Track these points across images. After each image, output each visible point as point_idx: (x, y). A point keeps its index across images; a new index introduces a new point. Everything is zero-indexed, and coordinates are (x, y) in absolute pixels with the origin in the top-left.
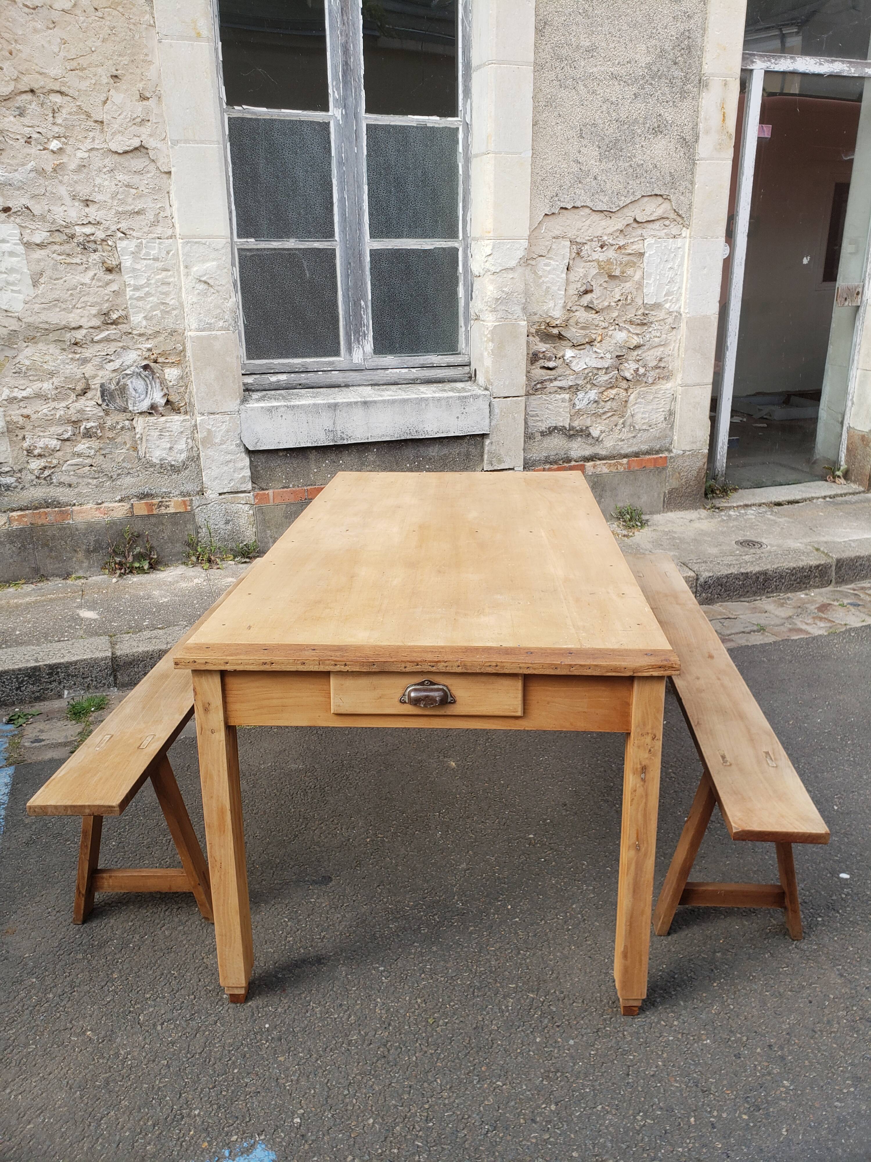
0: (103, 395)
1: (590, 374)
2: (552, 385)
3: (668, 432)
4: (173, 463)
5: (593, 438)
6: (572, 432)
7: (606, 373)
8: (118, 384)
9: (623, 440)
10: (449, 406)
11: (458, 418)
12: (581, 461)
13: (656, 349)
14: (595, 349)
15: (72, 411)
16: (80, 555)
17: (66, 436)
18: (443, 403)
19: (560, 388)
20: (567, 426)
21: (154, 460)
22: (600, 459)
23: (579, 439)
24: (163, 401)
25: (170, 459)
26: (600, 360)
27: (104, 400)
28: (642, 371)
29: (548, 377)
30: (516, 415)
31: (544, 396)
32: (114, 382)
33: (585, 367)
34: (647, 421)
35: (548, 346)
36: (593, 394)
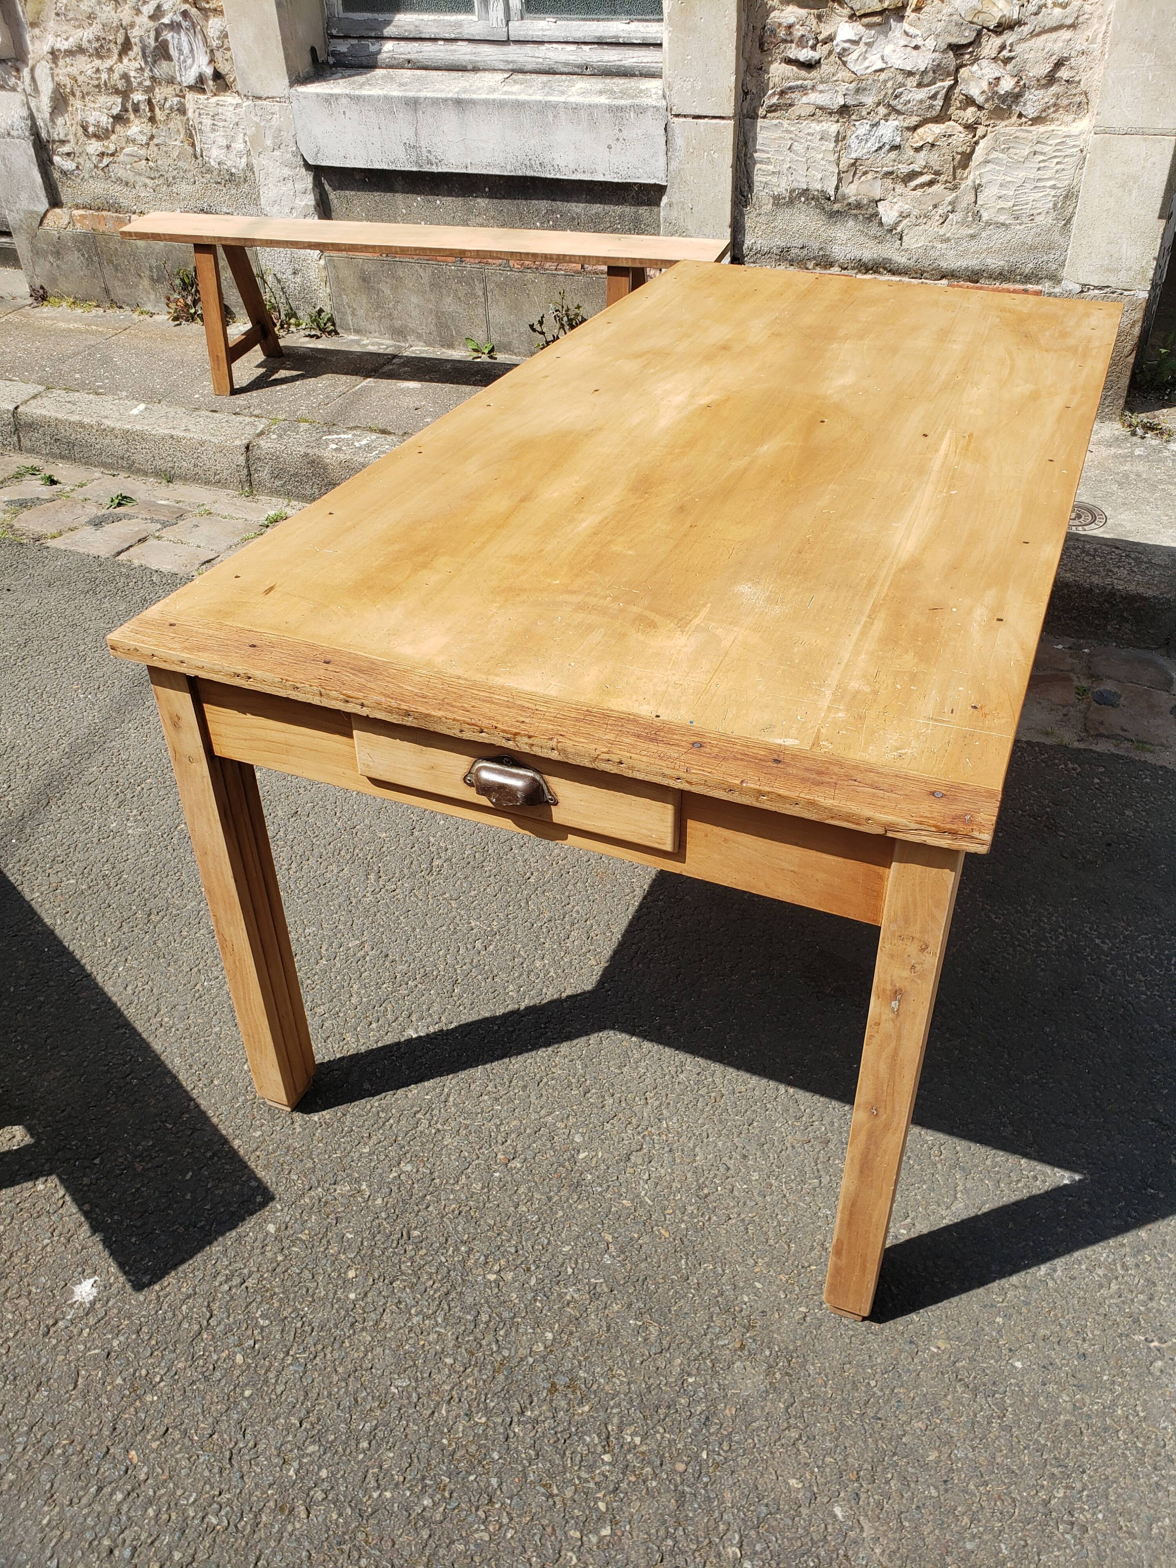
0: (144, 56)
1: (889, 84)
2: (805, 99)
3: (1056, 236)
4: (233, 171)
5: (881, 224)
6: (836, 207)
7: (920, 85)
8: (156, 39)
9: (948, 240)
10: (593, 122)
11: (609, 147)
12: (853, 268)
13: (1054, 35)
14: (905, 25)
15: (116, 76)
16: (146, 282)
17: (116, 111)
18: (583, 115)
19: (821, 108)
20: (832, 193)
21: (213, 163)
22: (893, 272)
23: (851, 223)
24: (209, 71)
25: (229, 163)
26: (915, 52)
27: (146, 62)
28: (1007, 85)
29: (799, 82)
30: (716, 156)
31: (785, 123)
32: (152, 34)
33: (880, 65)
34: (1010, 204)
35: (803, 12)
36: (889, 130)
